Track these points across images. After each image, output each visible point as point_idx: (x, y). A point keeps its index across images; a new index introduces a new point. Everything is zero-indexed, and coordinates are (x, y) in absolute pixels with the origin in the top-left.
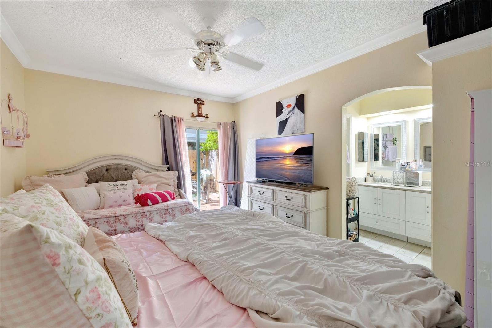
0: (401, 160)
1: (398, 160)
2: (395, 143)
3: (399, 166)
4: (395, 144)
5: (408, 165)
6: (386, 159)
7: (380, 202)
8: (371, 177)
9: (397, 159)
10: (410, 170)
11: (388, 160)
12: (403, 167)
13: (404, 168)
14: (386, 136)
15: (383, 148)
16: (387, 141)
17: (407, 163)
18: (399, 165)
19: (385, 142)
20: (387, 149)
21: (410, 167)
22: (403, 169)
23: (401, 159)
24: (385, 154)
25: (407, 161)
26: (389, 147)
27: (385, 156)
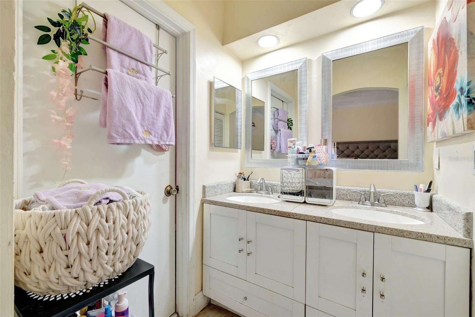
0: (297, 143)
1: (291, 142)
2: (291, 126)
3: (294, 155)
4: (291, 129)
5: (310, 151)
6: (277, 150)
7: (251, 248)
8: (246, 181)
9: (290, 139)
10: (315, 163)
11: (280, 151)
12: (301, 156)
13: (303, 159)
14: (278, 113)
15: (273, 131)
16: (280, 120)
17: (307, 149)
18: (292, 153)
19: (276, 123)
20: (279, 133)
21: (314, 157)
22: (302, 161)
23: (298, 141)
24: (276, 140)
25: (308, 146)
26: (281, 129)
27: (276, 145)
